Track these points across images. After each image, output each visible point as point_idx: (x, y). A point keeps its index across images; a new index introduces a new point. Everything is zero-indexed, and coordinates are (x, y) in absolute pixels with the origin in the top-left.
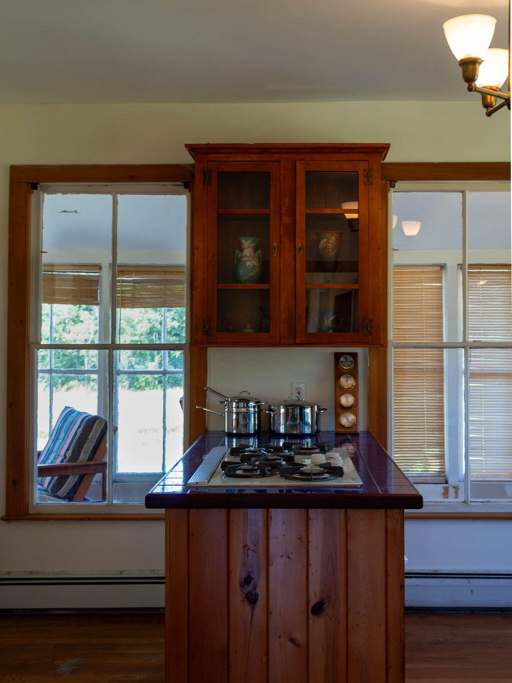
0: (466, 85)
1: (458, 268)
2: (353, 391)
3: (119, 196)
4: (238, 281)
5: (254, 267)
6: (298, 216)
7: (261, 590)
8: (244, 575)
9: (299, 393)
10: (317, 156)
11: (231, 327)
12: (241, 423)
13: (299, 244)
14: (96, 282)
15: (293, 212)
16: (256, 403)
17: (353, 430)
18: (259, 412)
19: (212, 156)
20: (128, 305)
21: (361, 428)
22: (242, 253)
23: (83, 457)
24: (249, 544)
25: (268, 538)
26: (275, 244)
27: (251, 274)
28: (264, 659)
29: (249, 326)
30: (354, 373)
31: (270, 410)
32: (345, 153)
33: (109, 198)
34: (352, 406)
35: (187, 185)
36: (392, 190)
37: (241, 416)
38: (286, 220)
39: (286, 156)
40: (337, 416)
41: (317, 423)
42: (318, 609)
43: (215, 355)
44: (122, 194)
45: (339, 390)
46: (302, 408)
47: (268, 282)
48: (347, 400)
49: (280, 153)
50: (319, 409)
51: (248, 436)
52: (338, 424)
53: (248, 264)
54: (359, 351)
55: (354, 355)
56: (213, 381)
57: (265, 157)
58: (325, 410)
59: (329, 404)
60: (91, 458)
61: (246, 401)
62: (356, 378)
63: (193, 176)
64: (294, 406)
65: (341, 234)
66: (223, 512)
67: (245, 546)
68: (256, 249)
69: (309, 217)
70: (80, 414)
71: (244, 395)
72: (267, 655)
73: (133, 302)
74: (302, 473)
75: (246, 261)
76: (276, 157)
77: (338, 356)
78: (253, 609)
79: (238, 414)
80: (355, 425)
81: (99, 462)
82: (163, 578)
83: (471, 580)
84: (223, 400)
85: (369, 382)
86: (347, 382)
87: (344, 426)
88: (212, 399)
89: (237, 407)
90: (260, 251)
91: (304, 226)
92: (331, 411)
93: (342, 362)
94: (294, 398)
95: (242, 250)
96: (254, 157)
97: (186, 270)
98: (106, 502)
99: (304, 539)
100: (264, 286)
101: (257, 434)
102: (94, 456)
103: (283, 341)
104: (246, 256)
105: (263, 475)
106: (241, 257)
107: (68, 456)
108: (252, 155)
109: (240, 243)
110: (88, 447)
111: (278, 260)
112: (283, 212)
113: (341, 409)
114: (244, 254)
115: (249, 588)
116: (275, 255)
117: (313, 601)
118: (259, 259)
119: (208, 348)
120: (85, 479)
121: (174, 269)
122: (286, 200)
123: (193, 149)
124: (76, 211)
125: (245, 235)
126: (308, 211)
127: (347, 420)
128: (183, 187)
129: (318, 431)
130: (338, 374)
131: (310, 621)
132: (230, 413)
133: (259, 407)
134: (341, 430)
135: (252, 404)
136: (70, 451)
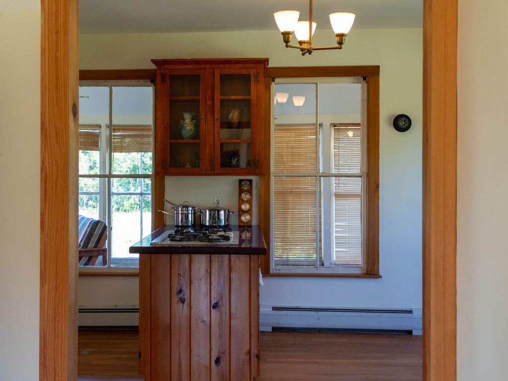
0: (285, 44)
1: (331, 126)
2: (249, 202)
3: (113, 87)
4: (182, 138)
5: (191, 129)
6: (215, 100)
7: (187, 297)
8: (179, 289)
9: (218, 203)
10: (227, 66)
11: (178, 165)
12: (184, 221)
13: (216, 117)
14: (97, 136)
15: (213, 98)
16: (193, 208)
17: (249, 224)
18: (194, 214)
19: (166, 66)
20: (118, 151)
21: (254, 223)
22: (184, 121)
23: (91, 245)
24: (181, 273)
25: (190, 270)
26: (203, 117)
27: (189, 134)
28: (189, 330)
29: (188, 164)
30: (250, 192)
31: (201, 212)
32: (243, 63)
33: (107, 89)
34: (249, 210)
35: (152, 81)
36: (273, 83)
37: (184, 216)
38: (209, 103)
39: (209, 65)
40: (240, 216)
41: (227, 220)
42: (216, 306)
43: (169, 181)
44: (115, 86)
45: (241, 201)
46: (219, 211)
47: (199, 139)
48: (245, 207)
49: (205, 64)
50: (229, 212)
51: (189, 227)
52: (240, 221)
53: (187, 128)
54: (253, 178)
55: (250, 181)
56: (168, 196)
57: (197, 66)
58: (233, 212)
59: (235, 209)
60: (96, 246)
61: (187, 207)
62: (251, 193)
63: (156, 76)
64: (214, 210)
65: (241, 111)
66: (168, 256)
67: (179, 274)
68: (192, 119)
69: (222, 101)
70: (88, 219)
71: (186, 204)
72: (190, 329)
73: (121, 149)
74: (209, 239)
75: (187, 126)
76: (203, 66)
77: (241, 181)
78: (183, 305)
79: (182, 214)
80: (250, 221)
81: (101, 249)
82: (138, 309)
83: (318, 312)
84: (174, 207)
85: (259, 197)
86: (245, 197)
87: (243, 222)
88: (167, 206)
89: (182, 211)
90: (195, 121)
91: (219, 106)
92: (236, 213)
93: (243, 185)
94: (215, 206)
95: (184, 120)
96: (190, 67)
97: (152, 127)
98: (107, 266)
99: (209, 271)
100: (197, 141)
101: (193, 226)
102: (98, 244)
103: (208, 173)
104: (186, 123)
105: (189, 240)
106: (184, 124)
107: (81, 245)
108: (190, 66)
109: (183, 116)
110: (94, 239)
111: (204, 126)
112: (207, 98)
113: (241, 212)
114: (185, 122)
115: (181, 295)
116: (203, 123)
117: (213, 302)
118: (194, 125)
119: (165, 177)
120: (92, 259)
121: (147, 128)
122: (209, 91)
123: (155, 62)
124: (88, 97)
125: (186, 111)
126: (222, 98)
127: (245, 218)
128: (150, 82)
129: (228, 225)
130: (241, 191)
131: (212, 312)
132: (178, 214)
133: (194, 210)
134: (242, 224)
135: (190, 209)
136: (83, 242)
